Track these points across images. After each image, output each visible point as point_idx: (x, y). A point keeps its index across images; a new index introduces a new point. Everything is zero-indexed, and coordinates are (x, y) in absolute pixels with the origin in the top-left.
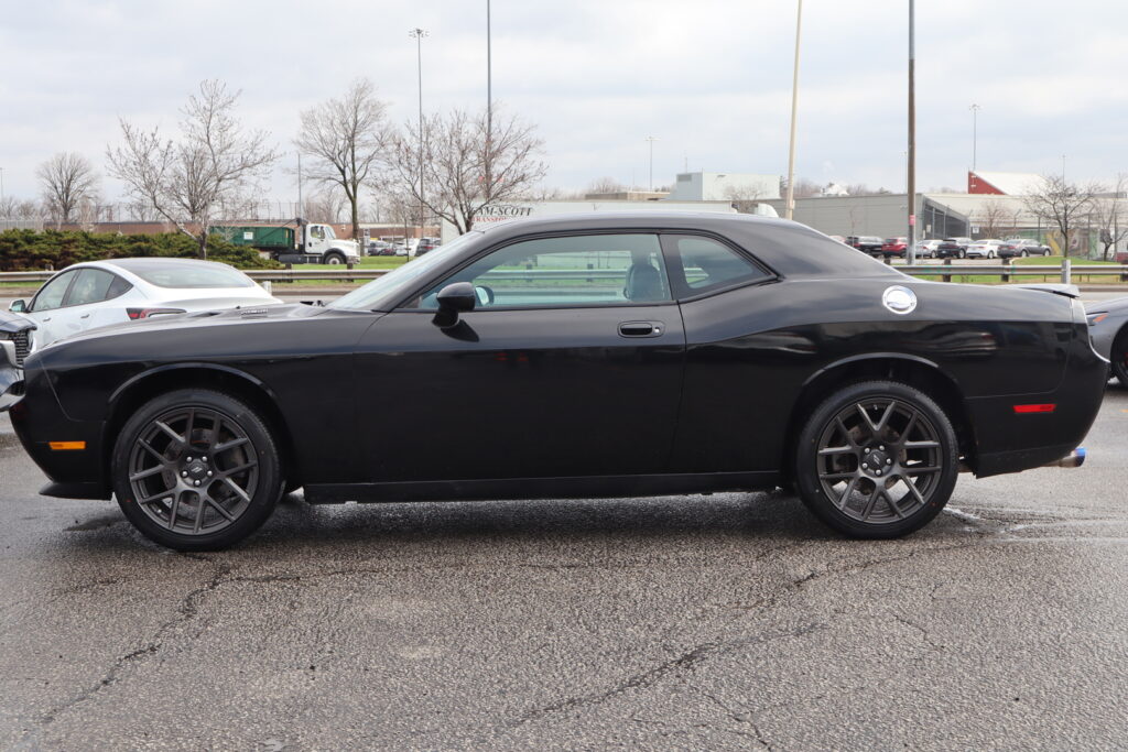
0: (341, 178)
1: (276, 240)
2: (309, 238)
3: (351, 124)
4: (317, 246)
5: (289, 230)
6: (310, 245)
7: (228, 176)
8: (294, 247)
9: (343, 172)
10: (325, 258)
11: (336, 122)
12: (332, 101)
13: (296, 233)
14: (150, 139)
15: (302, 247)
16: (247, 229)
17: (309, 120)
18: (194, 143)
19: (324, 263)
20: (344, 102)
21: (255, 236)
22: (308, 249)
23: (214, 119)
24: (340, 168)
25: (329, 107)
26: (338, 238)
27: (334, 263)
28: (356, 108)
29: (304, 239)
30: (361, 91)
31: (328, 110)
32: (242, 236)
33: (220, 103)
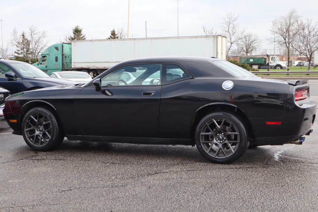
0: (284, 41)
1: (260, 62)
2: (270, 61)
3: (288, 24)
4: (273, 64)
5: (264, 58)
6: (271, 63)
7: (234, 42)
8: (266, 64)
9: (285, 39)
10: (275, 67)
11: (283, 23)
12: (282, 17)
13: (267, 59)
14: (210, 32)
15: (268, 64)
16: (251, 58)
17: (274, 23)
18: (224, 32)
19: (275, 69)
20: (286, 17)
21: (253, 60)
22: (270, 64)
23: (231, 25)
24: (284, 38)
25: (281, 19)
26: (280, 61)
27: (278, 69)
28: (290, 18)
29: (269, 62)
30: (292, 13)
31: (281, 20)
32: (249, 61)
33: (233, 19)
